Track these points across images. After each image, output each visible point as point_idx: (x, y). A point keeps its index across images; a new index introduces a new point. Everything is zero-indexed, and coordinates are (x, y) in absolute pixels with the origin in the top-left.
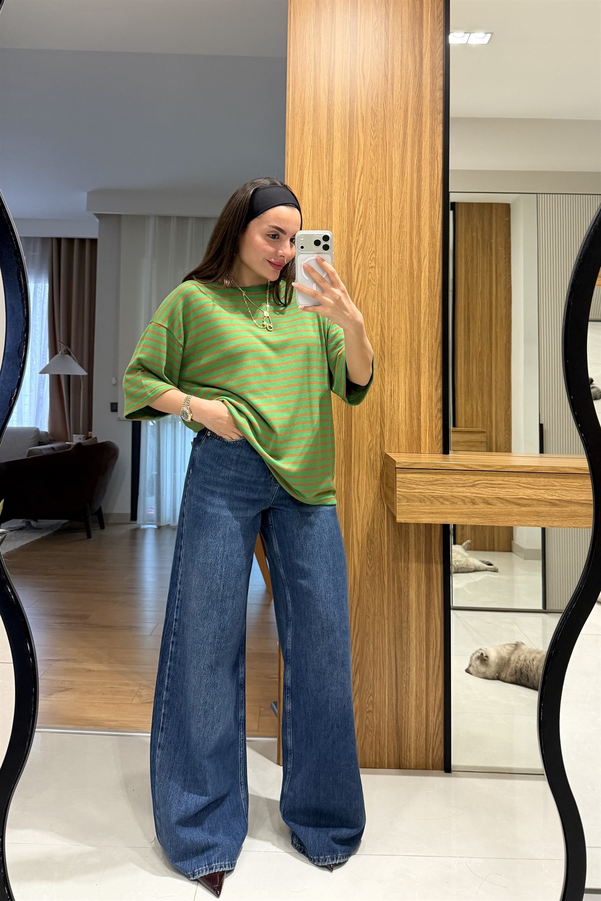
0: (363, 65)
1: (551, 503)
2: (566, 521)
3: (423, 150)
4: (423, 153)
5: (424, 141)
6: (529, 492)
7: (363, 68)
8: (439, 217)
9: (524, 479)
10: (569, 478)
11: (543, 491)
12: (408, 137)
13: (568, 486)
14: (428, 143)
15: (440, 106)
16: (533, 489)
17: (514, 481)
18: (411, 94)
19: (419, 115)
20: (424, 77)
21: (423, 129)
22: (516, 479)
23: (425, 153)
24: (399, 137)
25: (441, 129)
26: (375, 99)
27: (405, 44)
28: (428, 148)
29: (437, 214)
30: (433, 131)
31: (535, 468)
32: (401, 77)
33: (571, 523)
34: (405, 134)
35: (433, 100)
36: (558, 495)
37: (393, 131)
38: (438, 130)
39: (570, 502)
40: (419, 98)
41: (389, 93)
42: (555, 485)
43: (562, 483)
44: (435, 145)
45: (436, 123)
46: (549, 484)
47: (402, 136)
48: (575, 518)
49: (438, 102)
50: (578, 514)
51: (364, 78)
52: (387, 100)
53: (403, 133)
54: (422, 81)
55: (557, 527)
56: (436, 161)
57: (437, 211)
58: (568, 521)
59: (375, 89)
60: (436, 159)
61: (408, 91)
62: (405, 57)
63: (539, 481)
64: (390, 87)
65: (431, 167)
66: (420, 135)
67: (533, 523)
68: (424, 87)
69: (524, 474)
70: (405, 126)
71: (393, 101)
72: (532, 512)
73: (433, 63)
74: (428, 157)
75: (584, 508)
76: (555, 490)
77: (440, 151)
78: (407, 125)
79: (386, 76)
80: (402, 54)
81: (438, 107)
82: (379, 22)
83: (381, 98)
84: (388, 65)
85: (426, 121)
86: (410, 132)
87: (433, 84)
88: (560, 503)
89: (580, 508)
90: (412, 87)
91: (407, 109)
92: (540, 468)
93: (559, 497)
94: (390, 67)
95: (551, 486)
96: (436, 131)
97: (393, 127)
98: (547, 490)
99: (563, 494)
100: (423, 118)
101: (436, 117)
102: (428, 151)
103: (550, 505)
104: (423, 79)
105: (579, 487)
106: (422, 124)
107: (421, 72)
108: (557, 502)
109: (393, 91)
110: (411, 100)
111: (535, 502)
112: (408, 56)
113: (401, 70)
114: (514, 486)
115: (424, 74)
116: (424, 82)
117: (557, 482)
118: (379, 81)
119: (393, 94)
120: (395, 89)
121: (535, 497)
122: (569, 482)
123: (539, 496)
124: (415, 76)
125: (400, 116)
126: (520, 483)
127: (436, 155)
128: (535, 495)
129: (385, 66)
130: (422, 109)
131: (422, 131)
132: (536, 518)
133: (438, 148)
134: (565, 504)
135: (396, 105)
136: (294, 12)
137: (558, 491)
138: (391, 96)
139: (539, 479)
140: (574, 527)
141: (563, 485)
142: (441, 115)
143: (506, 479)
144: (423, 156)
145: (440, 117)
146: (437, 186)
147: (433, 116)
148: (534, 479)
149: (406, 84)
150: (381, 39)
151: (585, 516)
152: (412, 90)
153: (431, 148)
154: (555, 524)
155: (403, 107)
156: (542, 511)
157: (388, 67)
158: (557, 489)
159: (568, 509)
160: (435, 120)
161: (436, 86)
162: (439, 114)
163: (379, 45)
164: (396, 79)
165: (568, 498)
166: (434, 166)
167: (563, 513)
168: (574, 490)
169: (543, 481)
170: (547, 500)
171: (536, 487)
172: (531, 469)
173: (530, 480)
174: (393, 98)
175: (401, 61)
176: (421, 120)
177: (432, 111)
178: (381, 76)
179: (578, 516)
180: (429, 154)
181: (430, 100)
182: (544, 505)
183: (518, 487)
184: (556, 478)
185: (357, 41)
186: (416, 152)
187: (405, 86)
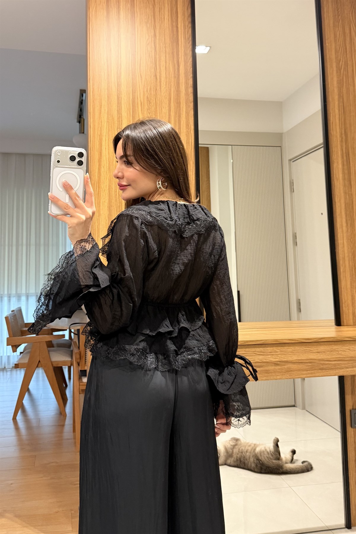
0: (140, 67)
1: (275, 363)
2: (284, 374)
3: (182, 126)
4: (182, 128)
5: (182, 120)
6: (261, 357)
7: (140, 72)
8: (193, 170)
9: (258, 349)
10: (285, 346)
11: (269, 356)
12: (172, 118)
13: (285, 351)
14: (185, 122)
15: (191, 98)
16: (264, 355)
17: (251, 351)
18: (173, 90)
19: (178, 103)
20: (180, 78)
21: (181, 112)
22: (253, 349)
23: (183, 128)
24: (166, 117)
25: (193, 113)
26: (149, 91)
27: (167, 56)
28: (185, 125)
29: (192, 168)
30: (187, 113)
31: (265, 341)
32: (166, 78)
33: (288, 376)
34: (170, 115)
35: (187, 94)
36: (279, 358)
37: (162, 113)
38: (191, 113)
39: (287, 362)
40: (178, 92)
41: (158, 88)
42: (277, 351)
43: (281, 350)
44: (189, 123)
45: (189, 109)
46: (273, 351)
47: (167, 117)
48: (290, 372)
49: (190, 95)
50: (292, 370)
51: (141, 77)
52: (157, 92)
53: (168, 114)
54: (179, 81)
55: (279, 379)
56: (190, 134)
57: (192, 167)
58: (286, 375)
59: (149, 85)
60: (190, 132)
61: (171, 87)
62: (168, 64)
63: (267, 350)
64: (158, 84)
65: (187, 138)
66: (179, 116)
67: (264, 378)
68: (180, 85)
69: (258, 346)
70: (170, 110)
71: (161, 93)
72: (263, 371)
73: (186, 70)
74: (185, 131)
75: (295, 365)
76: (276, 355)
77: (192, 127)
78: (171, 110)
79: (156, 76)
80: (166, 62)
81: (190, 99)
82: (150, 39)
83: (153, 91)
84: (157, 69)
85: (183, 107)
86: (173, 114)
87: (186, 83)
88: (280, 363)
89: (293, 365)
90: (173, 85)
91: (171, 99)
92: (268, 341)
93: (280, 359)
94: (158, 71)
95: (274, 352)
96: (189, 114)
97: (162, 111)
98: (273, 355)
99: (282, 357)
100: (181, 104)
101: (189, 105)
102: (185, 128)
103: (275, 365)
104: (180, 80)
105: (292, 352)
106: (180, 110)
107: (179, 75)
108: (279, 363)
109: (161, 87)
110: (173, 93)
111: (264, 364)
112: (170, 64)
113: (166, 73)
114: (251, 354)
115: (180, 77)
116: (181, 81)
117: (278, 349)
118: (151, 79)
119: (161, 89)
120: (162, 86)
121: (265, 361)
122: (285, 349)
123: (268, 360)
124: (175, 77)
125: (166, 104)
126: (255, 352)
127: (190, 130)
128: (265, 359)
129: (155, 69)
130: (180, 99)
131: (180, 114)
132: (266, 375)
133: (191, 125)
134: (284, 364)
135: (163, 96)
136: (92, 29)
137: (279, 355)
138: (160, 90)
139: (267, 348)
140: (290, 378)
141: (282, 351)
142: (192, 103)
143: (247, 350)
144: (182, 130)
145: (192, 105)
146: (191, 150)
147: (187, 104)
148: (264, 348)
149: (169, 82)
150: (151, 51)
151: (297, 370)
152: (173, 86)
153: (187, 126)
154: (278, 377)
155: (168, 98)
156: (270, 370)
157: (157, 71)
158: (279, 354)
159: (286, 367)
160: (188, 107)
161: (188, 85)
162: (191, 103)
163: (151, 55)
164: (163, 79)
165: (285, 360)
166: (189, 137)
167: (283, 369)
168: (288, 354)
169: (269, 349)
170: (273, 362)
171: (266, 354)
172: (262, 342)
173: (261, 349)
174: (161, 91)
175: (166, 67)
176: (180, 107)
177: (187, 101)
178: (152, 76)
179: (292, 371)
180: (185, 129)
181: (185, 94)
182: (271, 365)
183: (255, 355)
184: (278, 347)
185: (135, 52)
186: (177, 128)
187: (169, 84)
